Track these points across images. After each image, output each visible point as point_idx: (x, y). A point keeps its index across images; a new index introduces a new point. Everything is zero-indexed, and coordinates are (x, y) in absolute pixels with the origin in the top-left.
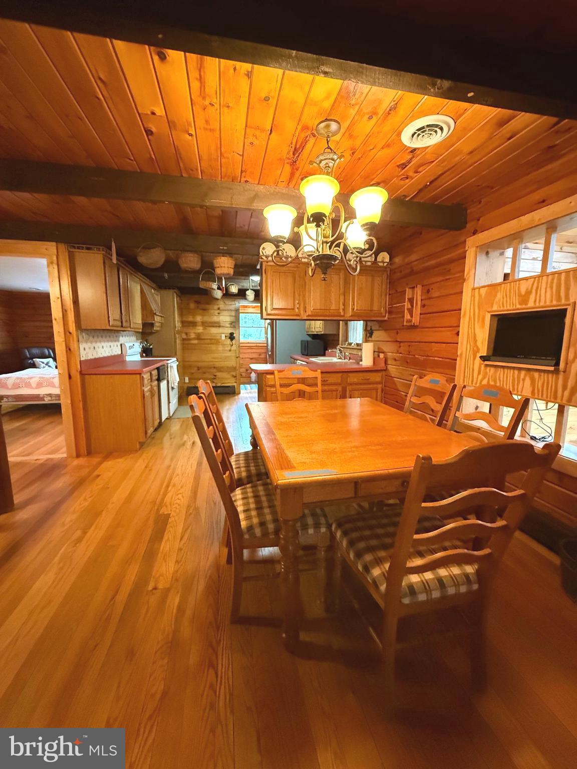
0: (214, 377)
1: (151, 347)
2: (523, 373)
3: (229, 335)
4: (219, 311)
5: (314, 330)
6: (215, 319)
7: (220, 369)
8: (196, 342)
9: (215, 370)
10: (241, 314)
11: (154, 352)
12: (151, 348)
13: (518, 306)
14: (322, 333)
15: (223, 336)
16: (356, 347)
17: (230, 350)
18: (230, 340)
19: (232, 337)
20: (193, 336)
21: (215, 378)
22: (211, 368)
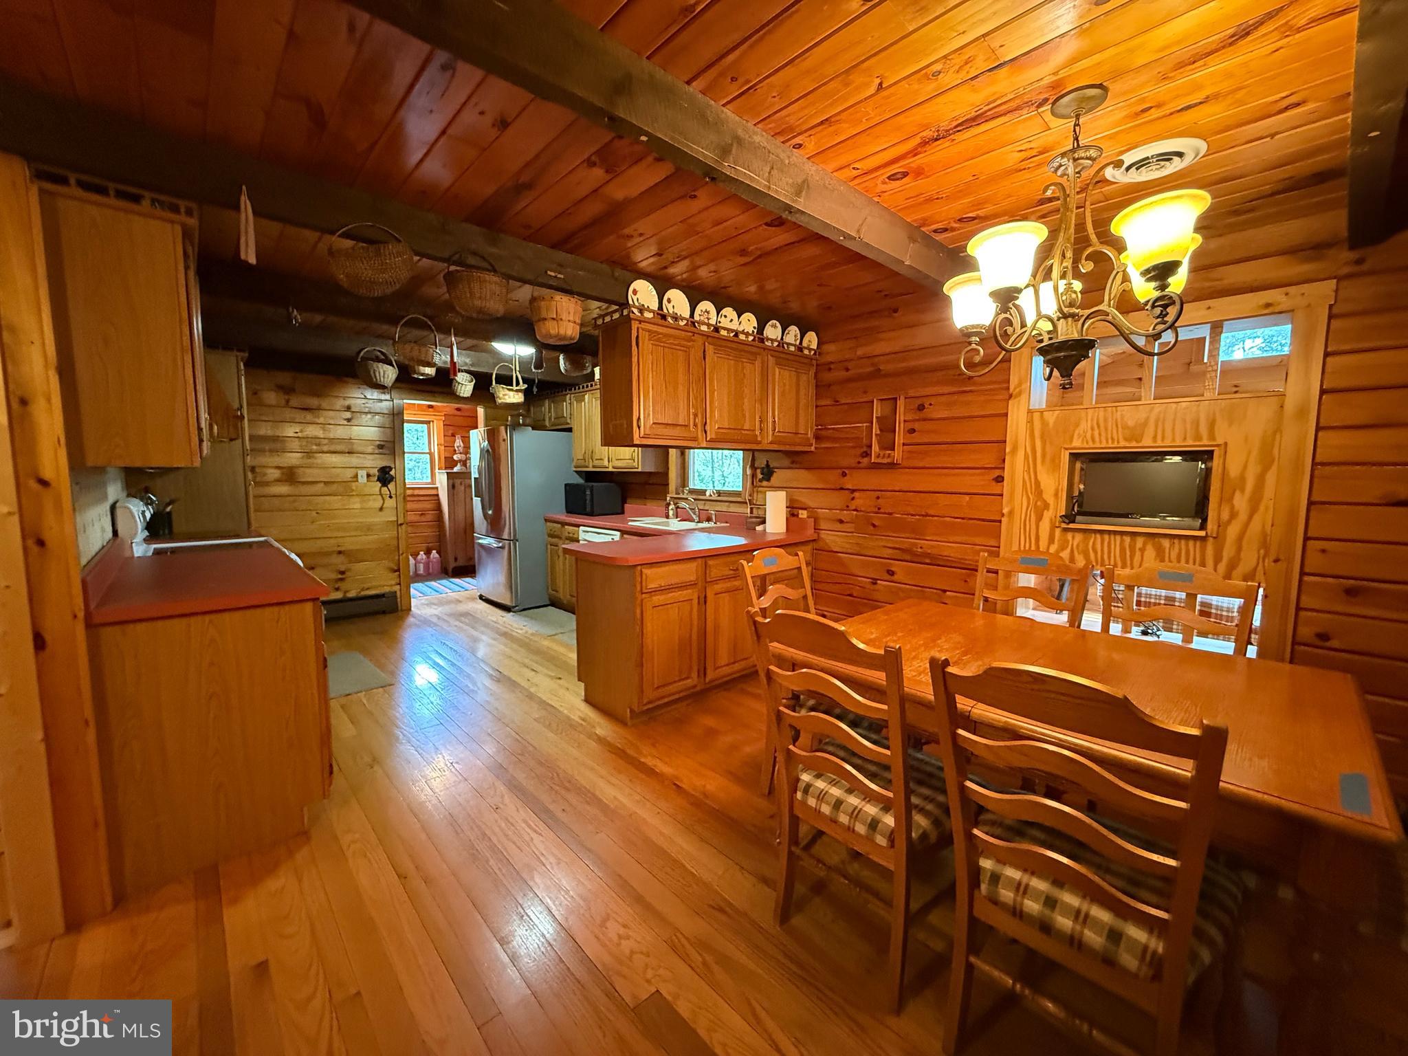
0: (340, 576)
1: (168, 509)
2: (1140, 541)
3: (375, 472)
4: (348, 415)
5: (606, 463)
6: (340, 432)
7: (352, 556)
8: (283, 489)
9: (341, 558)
10: (405, 424)
11: (179, 525)
12: (169, 513)
13: (1123, 443)
14: (640, 470)
15: (362, 474)
16: (715, 497)
17: (381, 509)
18: (379, 484)
19: (385, 477)
20: (274, 474)
21: (342, 580)
22: (328, 554)
